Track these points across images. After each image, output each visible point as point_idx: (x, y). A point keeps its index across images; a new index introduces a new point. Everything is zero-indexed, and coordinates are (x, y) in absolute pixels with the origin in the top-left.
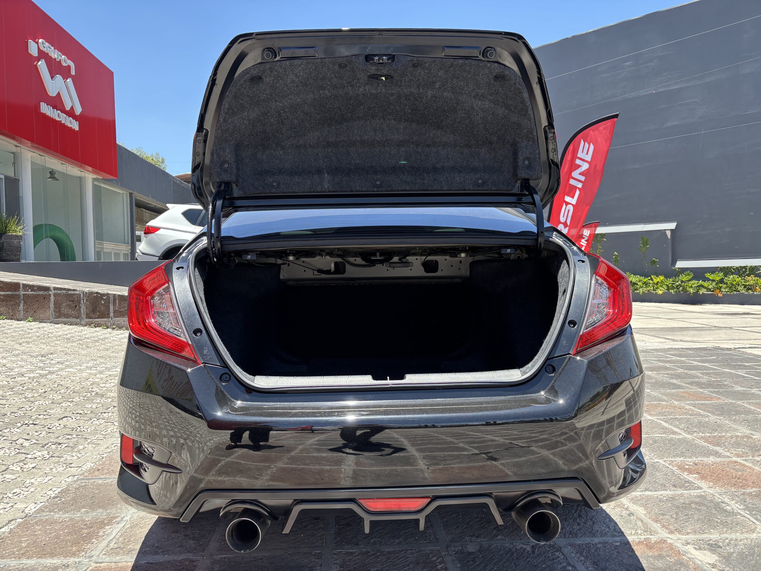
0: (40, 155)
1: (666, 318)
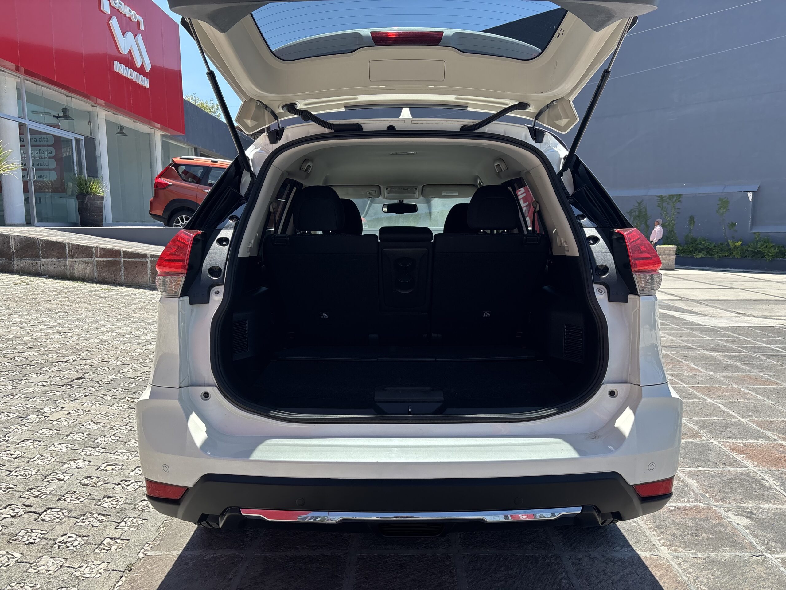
0: (114, 113)
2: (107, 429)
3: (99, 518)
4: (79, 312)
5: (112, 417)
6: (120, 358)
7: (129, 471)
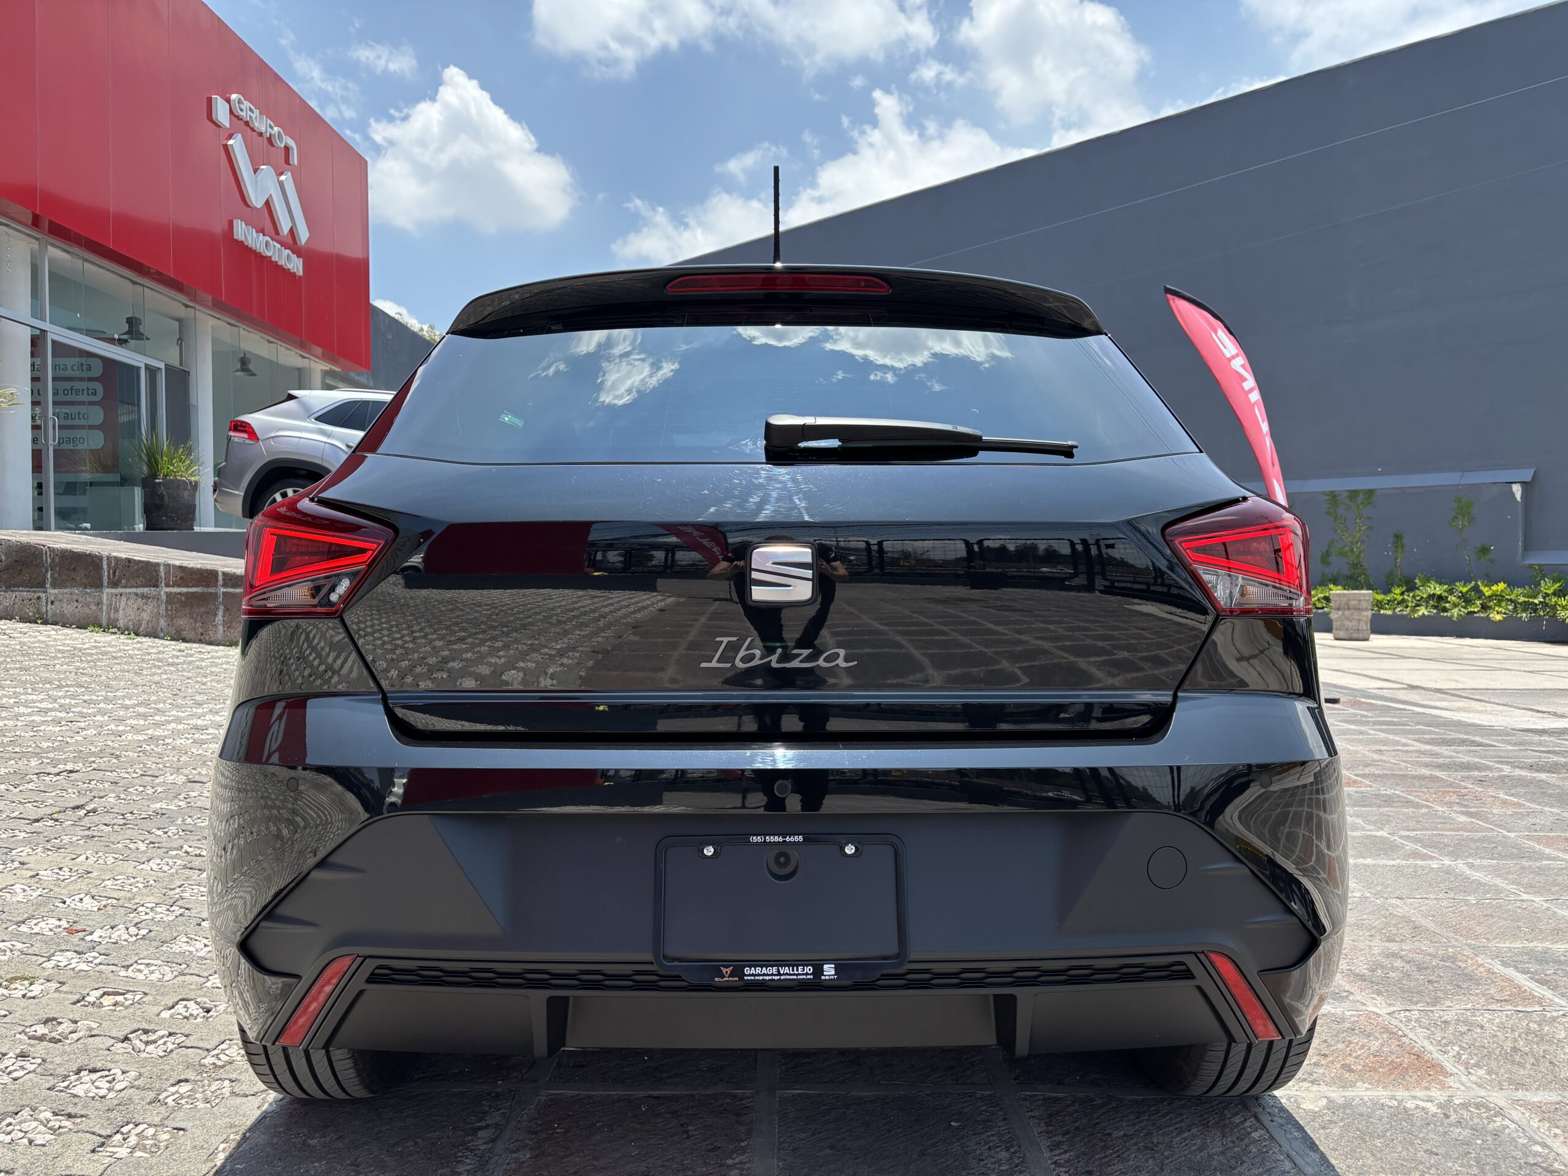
0: (229, 324)
1: (1522, 669)
2: (122, 910)
3: (51, 1124)
4: (112, 687)
5: (141, 886)
6: (186, 772)
7: (156, 1009)
